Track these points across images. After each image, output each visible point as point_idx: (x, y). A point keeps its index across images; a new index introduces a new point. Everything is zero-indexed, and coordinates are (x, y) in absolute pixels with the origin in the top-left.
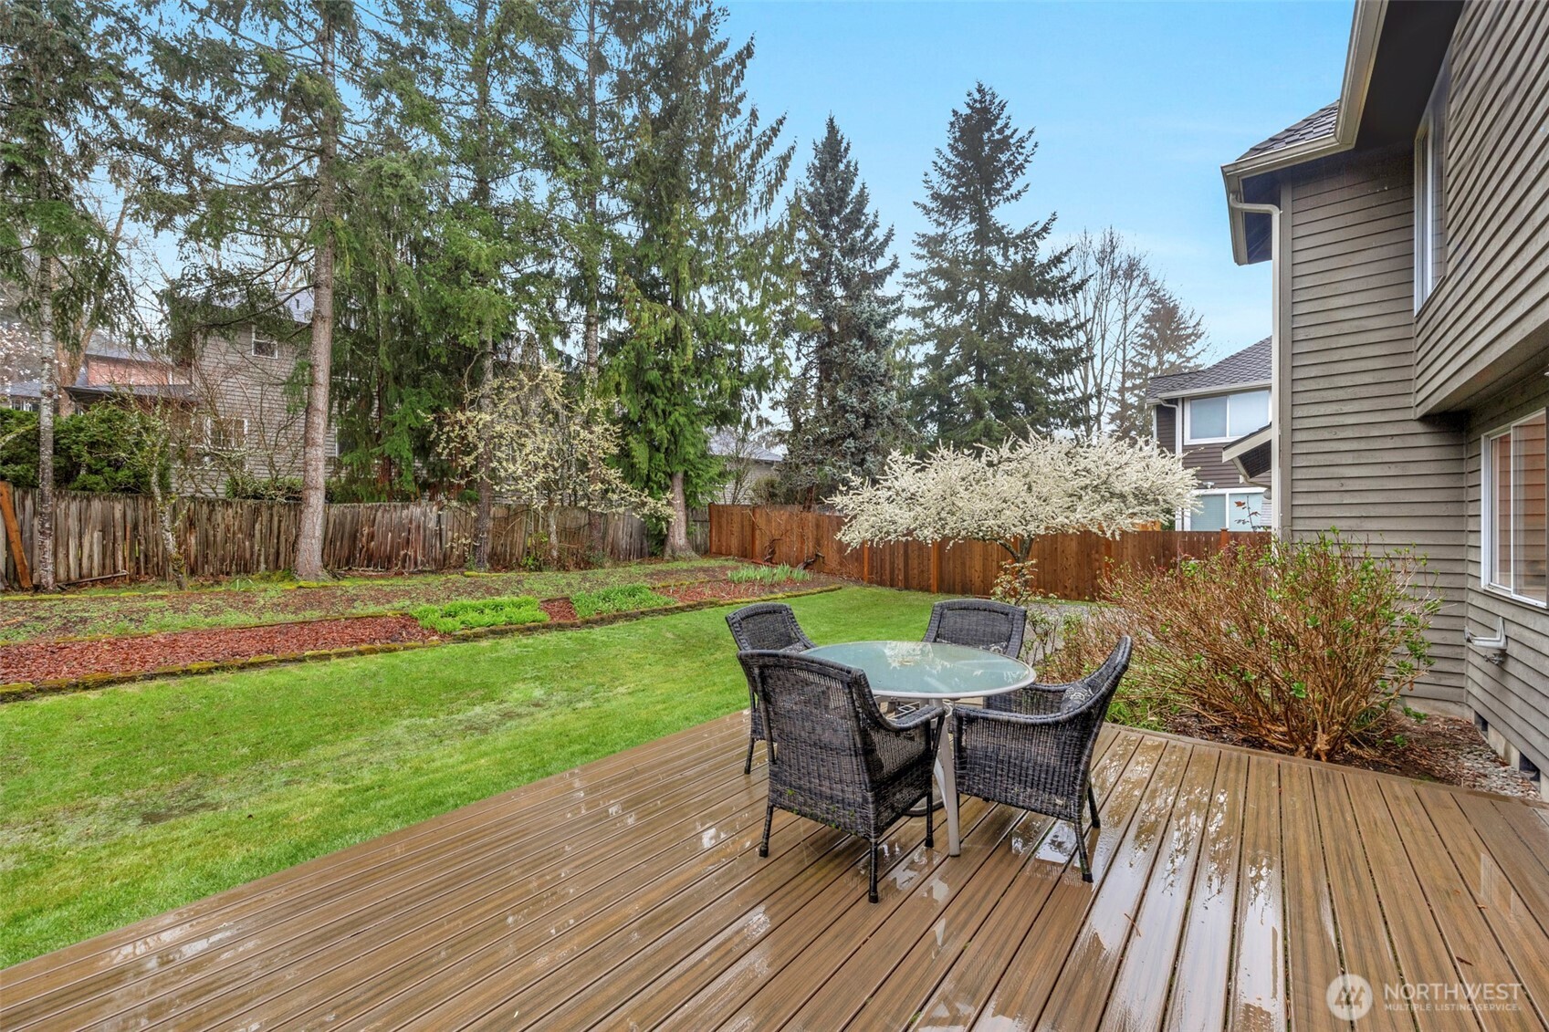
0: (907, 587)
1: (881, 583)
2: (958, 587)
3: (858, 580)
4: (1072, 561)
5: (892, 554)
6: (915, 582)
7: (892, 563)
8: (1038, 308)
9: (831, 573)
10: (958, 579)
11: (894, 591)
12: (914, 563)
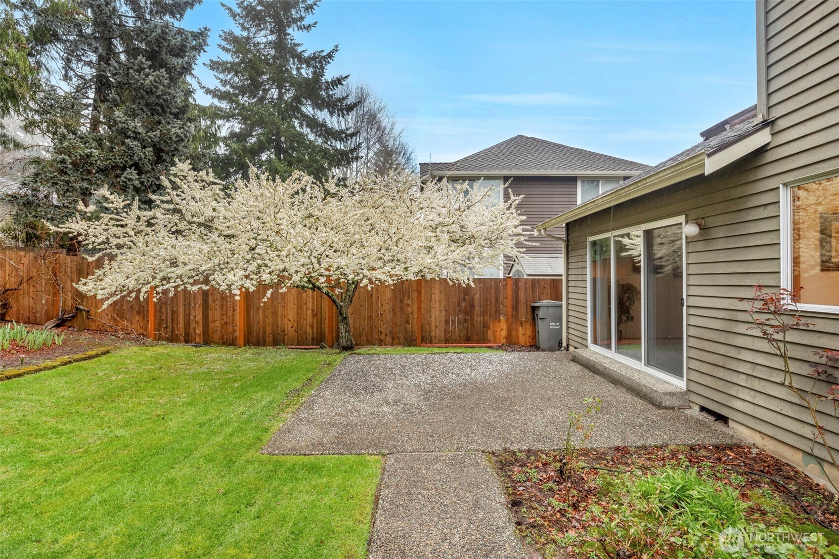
0: (207, 341)
1: (173, 339)
2: (269, 339)
3: (141, 338)
4: (387, 307)
5: (187, 305)
6: (217, 336)
7: (187, 316)
8: (323, 115)
9: (102, 330)
10: (269, 329)
11: (189, 349)
12: (216, 315)
